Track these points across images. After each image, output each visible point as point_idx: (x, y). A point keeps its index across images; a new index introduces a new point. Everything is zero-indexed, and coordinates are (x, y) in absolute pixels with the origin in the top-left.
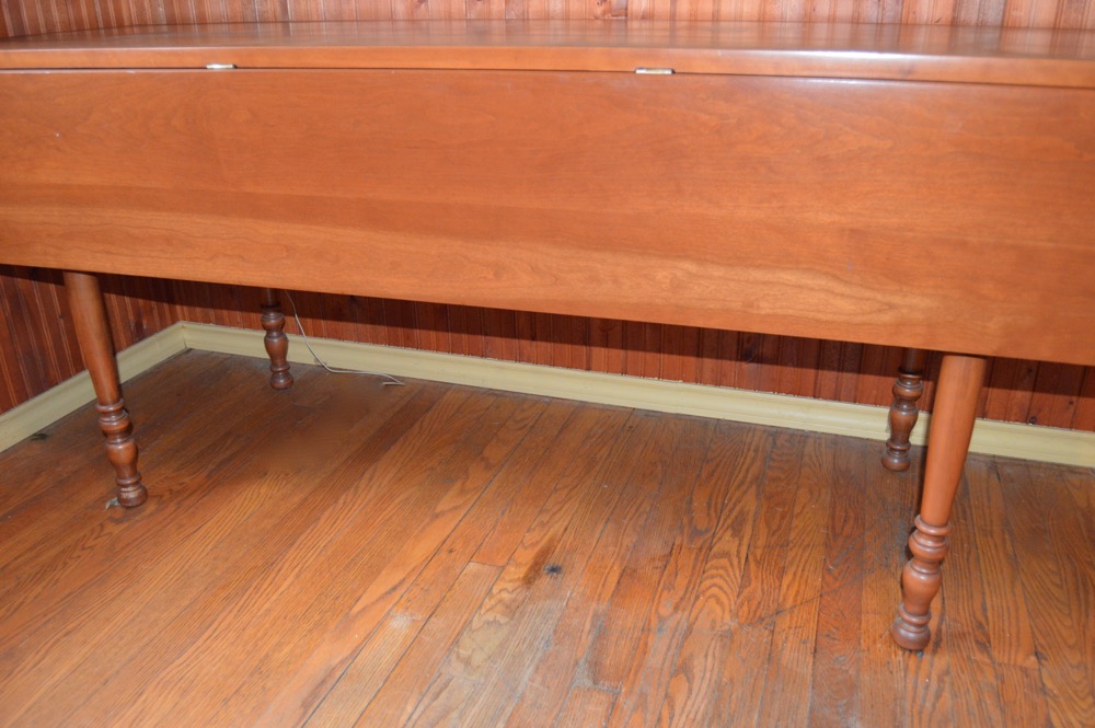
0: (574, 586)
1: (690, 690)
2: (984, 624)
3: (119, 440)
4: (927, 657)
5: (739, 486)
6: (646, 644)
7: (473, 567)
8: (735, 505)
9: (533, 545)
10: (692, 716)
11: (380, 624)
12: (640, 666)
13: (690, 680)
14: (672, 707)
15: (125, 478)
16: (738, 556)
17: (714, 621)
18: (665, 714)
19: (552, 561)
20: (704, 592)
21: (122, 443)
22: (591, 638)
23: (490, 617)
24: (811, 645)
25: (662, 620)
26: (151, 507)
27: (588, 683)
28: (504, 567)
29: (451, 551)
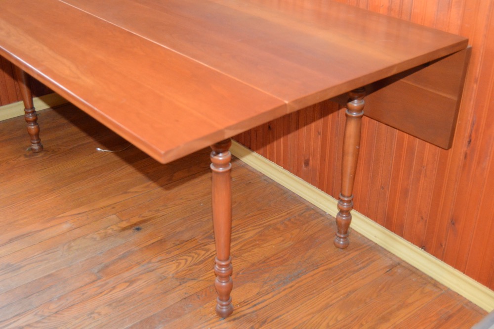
0: (136, 237)
1: (124, 289)
2: (267, 322)
3: (32, 124)
4: (224, 321)
5: (254, 226)
6: (132, 268)
7: (114, 217)
8: (243, 232)
9: (144, 217)
10: (112, 297)
11: (60, 224)
12: (119, 274)
13: (128, 287)
14: (111, 291)
15: (34, 140)
16: (211, 253)
17: (166, 272)
18: (105, 292)
19: (141, 226)
20: (177, 260)
21: (33, 126)
22: (117, 257)
23: (95, 236)
24: (186, 296)
25: (149, 262)
26: (41, 155)
27: (96, 271)
28: (123, 221)
29: (113, 208)
